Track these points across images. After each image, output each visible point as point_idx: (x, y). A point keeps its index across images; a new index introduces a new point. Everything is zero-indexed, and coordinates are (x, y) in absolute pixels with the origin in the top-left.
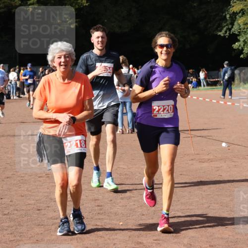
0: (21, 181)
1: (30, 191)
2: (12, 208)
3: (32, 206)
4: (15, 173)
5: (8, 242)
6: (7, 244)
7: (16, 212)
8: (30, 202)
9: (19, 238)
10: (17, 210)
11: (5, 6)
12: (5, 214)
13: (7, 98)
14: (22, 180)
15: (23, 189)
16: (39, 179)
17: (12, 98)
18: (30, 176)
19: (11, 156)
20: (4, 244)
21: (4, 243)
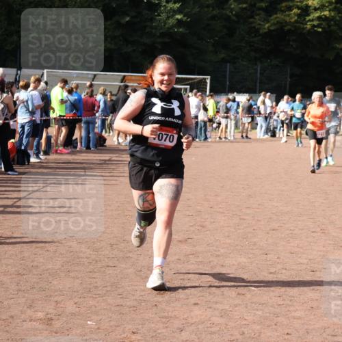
0: (290, 235)
1: (301, 248)
2: (279, 266)
3: (305, 266)
4: (282, 225)
5: (276, 307)
6: (275, 308)
7: (284, 271)
8: (301, 261)
9: (288, 302)
10: (286, 269)
11: (278, 22)
12: (271, 273)
13: (272, 136)
14: (292, 234)
15: (292, 244)
16: (312, 234)
17: (277, 135)
18: (302, 229)
19: (276, 205)
20: (271, 308)
21: (271, 306)
